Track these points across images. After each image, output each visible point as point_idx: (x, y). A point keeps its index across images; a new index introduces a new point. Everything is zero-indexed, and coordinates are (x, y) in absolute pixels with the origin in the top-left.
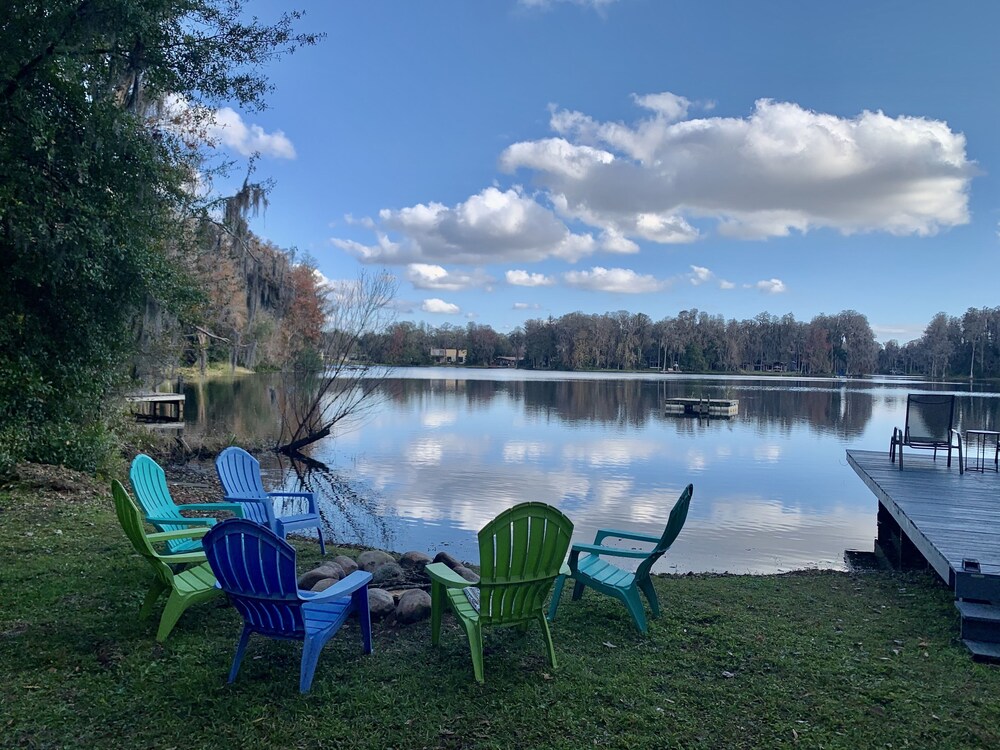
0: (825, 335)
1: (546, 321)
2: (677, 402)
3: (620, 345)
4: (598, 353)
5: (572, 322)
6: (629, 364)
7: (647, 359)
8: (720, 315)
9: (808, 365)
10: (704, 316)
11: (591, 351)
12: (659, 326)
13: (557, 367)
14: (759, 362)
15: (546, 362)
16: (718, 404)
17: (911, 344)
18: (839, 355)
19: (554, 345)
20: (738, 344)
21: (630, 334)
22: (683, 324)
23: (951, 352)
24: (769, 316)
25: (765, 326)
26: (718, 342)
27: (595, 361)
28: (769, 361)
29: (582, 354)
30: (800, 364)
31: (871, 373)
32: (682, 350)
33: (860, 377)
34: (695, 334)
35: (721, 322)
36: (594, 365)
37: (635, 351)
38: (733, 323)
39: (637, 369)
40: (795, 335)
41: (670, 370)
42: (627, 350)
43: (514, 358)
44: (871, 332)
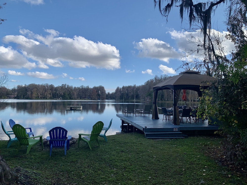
0: (96, 90)
1: (24, 86)
2: (69, 107)
3: (46, 93)
4: (40, 95)
5: (32, 86)
6: (48, 98)
7: (53, 96)
8: (72, 86)
9: (92, 98)
10: (68, 86)
11: (38, 94)
12: (57, 88)
13: (27, 99)
14: (81, 97)
15: (24, 97)
16: (78, 107)
17: (112, 93)
18: (98, 95)
19: (26, 92)
20: (76, 93)
21: (49, 90)
22: (63, 88)
23: (120, 95)
24: (83, 86)
25: (82, 89)
26: (71, 92)
27: (39, 97)
28: (84, 97)
29: (35, 95)
30: (90, 97)
31: (105, 99)
32: (62, 94)
33: (103, 100)
34: (66, 90)
35: (72, 87)
36: (38, 98)
37: (50, 94)
38: (75, 88)
39: (51, 99)
40: (89, 91)
41: (60, 99)
42: (48, 94)
43: (13, 96)
44: (105, 90)
